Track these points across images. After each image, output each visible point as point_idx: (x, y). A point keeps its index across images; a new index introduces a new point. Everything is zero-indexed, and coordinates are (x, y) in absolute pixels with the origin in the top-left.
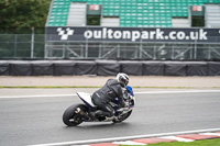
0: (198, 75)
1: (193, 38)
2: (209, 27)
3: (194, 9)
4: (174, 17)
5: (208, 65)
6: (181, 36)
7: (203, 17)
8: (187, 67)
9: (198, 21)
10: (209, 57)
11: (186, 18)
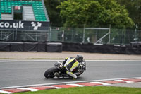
0: (18, 51)
1: (14, 27)
2: (25, 20)
3: (16, 8)
4: (3, 13)
5: (24, 44)
6: (7, 25)
7: (22, 13)
8: (10, 45)
9: (18, 16)
10: (25, 39)
11: (11, 13)
